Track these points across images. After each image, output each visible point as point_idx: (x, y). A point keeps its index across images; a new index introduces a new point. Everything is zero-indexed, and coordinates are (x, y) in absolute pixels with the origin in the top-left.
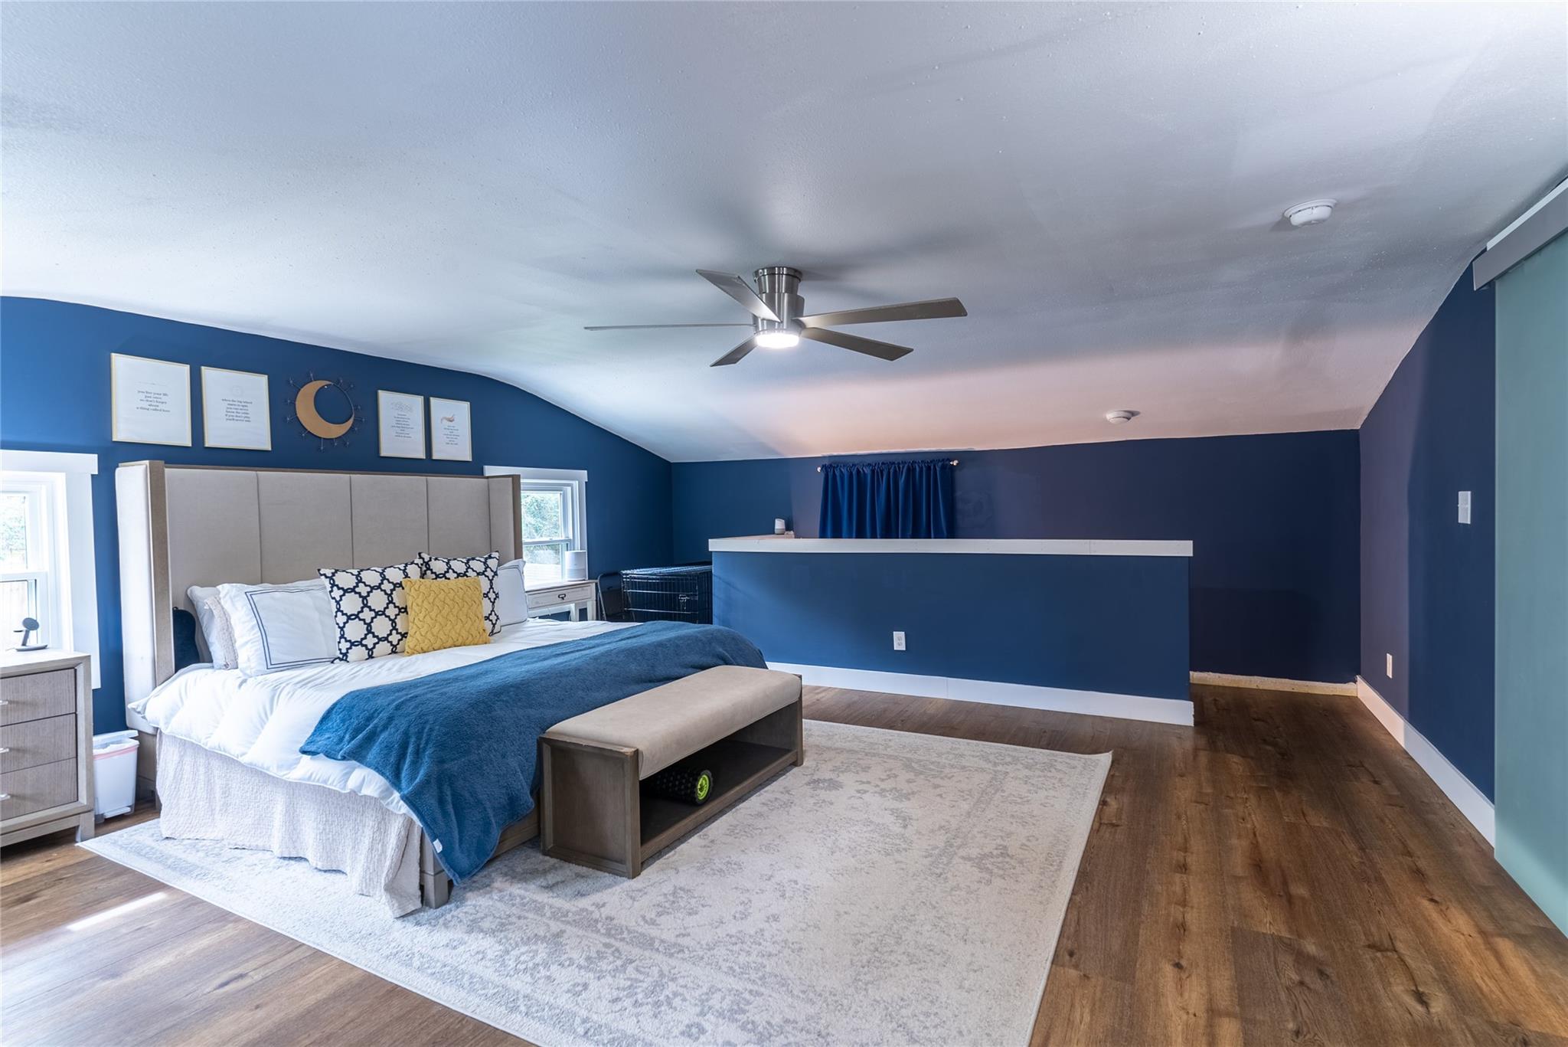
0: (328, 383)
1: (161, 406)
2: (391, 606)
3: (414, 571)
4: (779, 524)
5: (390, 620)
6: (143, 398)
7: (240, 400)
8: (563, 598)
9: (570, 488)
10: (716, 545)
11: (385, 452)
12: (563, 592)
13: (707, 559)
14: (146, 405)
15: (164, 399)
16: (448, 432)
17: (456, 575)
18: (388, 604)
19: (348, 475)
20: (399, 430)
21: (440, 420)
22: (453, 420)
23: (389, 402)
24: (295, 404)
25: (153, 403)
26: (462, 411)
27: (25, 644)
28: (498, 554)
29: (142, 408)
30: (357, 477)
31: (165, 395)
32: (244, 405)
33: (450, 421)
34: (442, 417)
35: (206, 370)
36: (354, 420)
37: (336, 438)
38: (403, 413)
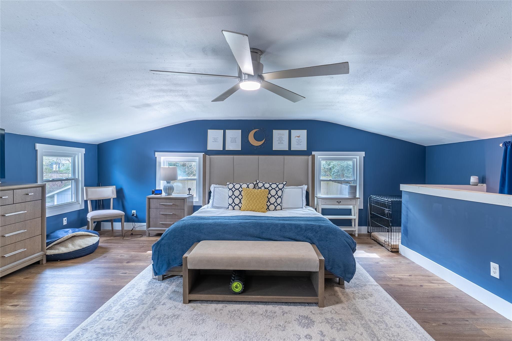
0: (258, 130)
1: (217, 141)
2: (240, 195)
3: (251, 186)
4: (473, 179)
5: (239, 199)
6: (213, 139)
7: (234, 137)
8: (339, 203)
9: (356, 159)
10: (404, 188)
11: (274, 149)
12: (340, 200)
13: (399, 194)
14: (214, 141)
15: (217, 139)
16: (297, 141)
17: (264, 188)
18: (239, 195)
19: (258, 156)
20: (279, 142)
21: (295, 137)
22: (300, 137)
23: (276, 133)
24: (248, 137)
25: (215, 140)
26: (303, 133)
27: (189, 193)
28: (286, 183)
29: (213, 142)
30: (261, 157)
31: (218, 138)
32: (235, 138)
33: (298, 137)
34: (295, 136)
35: (227, 131)
36: (265, 140)
37: (259, 146)
38: (281, 136)
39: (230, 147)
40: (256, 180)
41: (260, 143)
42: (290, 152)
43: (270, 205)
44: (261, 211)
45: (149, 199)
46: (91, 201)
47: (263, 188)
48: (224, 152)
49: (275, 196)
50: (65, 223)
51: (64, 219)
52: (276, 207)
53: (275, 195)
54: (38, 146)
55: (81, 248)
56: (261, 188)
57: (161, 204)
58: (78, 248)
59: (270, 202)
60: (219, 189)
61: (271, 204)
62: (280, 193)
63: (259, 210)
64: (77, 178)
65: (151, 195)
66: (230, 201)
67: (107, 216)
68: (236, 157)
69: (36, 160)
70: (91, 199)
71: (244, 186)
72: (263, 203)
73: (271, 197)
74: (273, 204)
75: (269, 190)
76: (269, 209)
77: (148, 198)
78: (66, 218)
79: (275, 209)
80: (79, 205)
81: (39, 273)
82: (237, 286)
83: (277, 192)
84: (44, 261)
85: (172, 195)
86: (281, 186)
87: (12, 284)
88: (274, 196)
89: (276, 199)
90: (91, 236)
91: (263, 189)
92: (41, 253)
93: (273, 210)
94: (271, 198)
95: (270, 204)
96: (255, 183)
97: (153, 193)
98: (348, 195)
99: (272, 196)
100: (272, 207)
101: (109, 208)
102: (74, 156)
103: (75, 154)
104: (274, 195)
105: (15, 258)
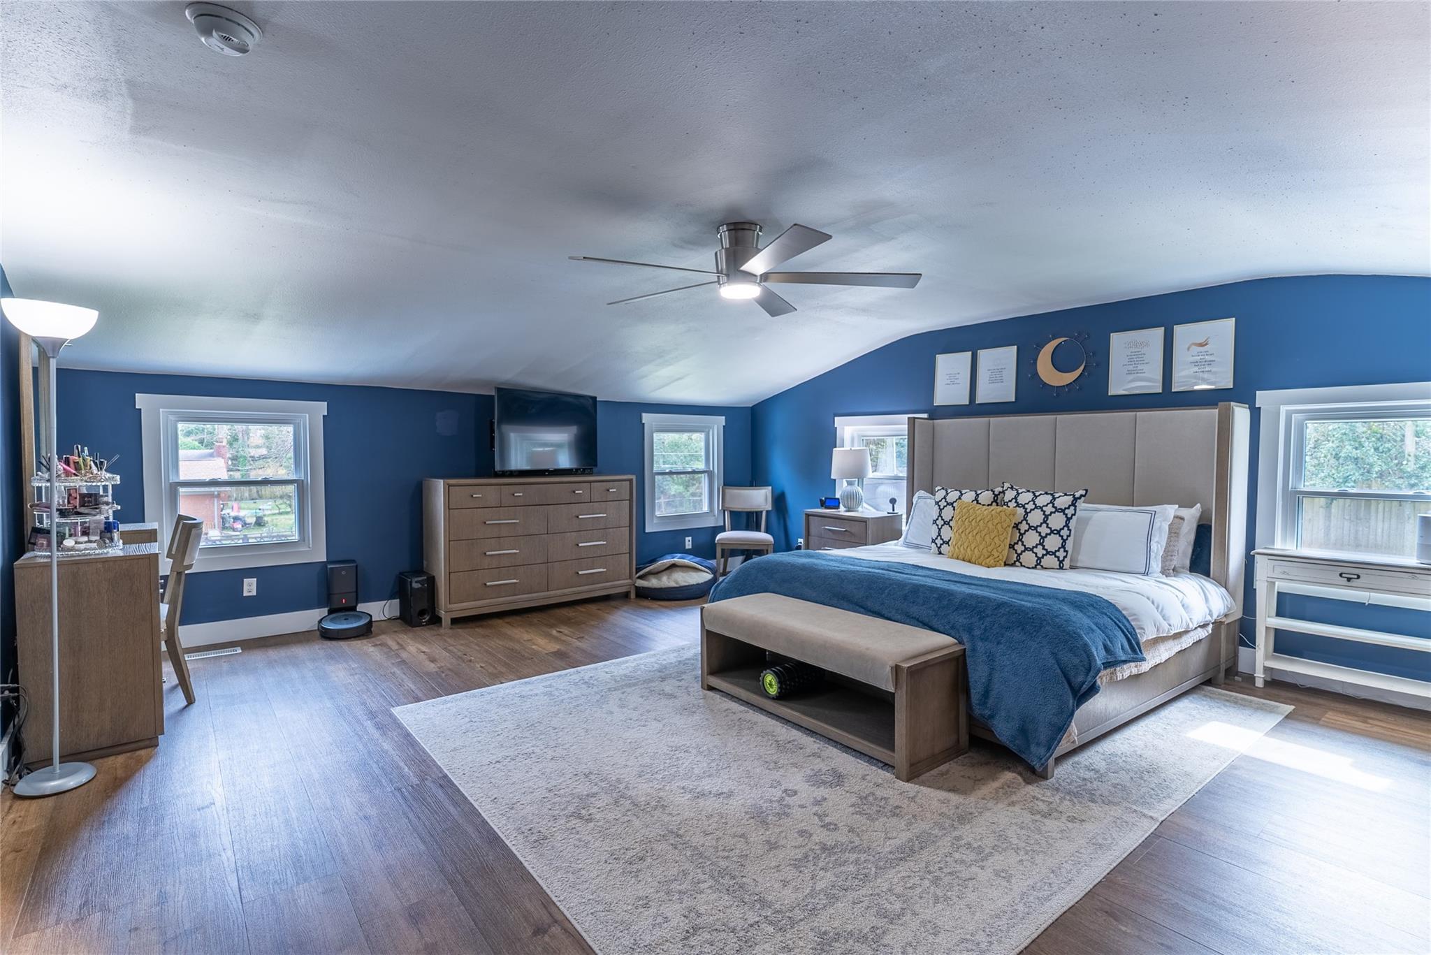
0: (1066, 338)
1: (956, 381)
3: (986, 497)
6: (948, 378)
7: (997, 368)
11: (1113, 391)
14: (949, 381)
15: (958, 376)
16: (1198, 358)
20: (1131, 368)
21: (1188, 349)
22: (1207, 344)
23: (1119, 342)
24: (1036, 363)
25: (953, 380)
26: (1222, 331)
27: (894, 510)
28: (1084, 492)
29: (948, 384)
30: (1063, 418)
31: (959, 374)
32: (1001, 371)
33: (1201, 345)
34: (1191, 343)
35: (983, 354)
36: (1085, 366)
37: (1067, 385)
38: (1138, 350)
39: (985, 394)
40: (1003, 483)
41: (1069, 378)
42: (1168, 399)
43: (1022, 552)
44: (986, 563)
45: (808, 515)
46: (731, 512)
47: (1012, 504)
48: (973, 409)
49: (1039, 529)
50: (688, 545)
51: (687, 539)
52: (1039, 559)
53: (1040, 526)
54: (646, 418)
55: (677, 586)
56: (1007, 503)
57: (827, 527)
58: (673, 584)
59: (1023, 545)
60: (925, 503)
61: (1026, 549)
62: (1057, 521)
63: (980, 561)
64: (711, 469)
65: (817, 508)
66: (934, 532)
67: (743, 541)
68: (994, 420)
69: (643, 439)
70: (732, 510)
71: (969, 496)
72: (993, 543)
73: (1028, 531)
74: (1031, 550)
75: (1025, 511)
76: (1021, 563)
77: (806, 514)
78: (690, 538)
79: (1038, 565)
80: (713, 518)
81: (616, 608)
82: (770, 681)
83: (1046, 517)
84: (633, 595)
85: (857, 511)
86: (1063, 501)
87: (582, 612)
88: (1036, 528)
89: (1043, 538)
90: (701, 570)
91: (1011, 507)
92: (629, 581)
93: (1033, 568)
94: (1027, 533)
95: (1023, 548)
96: (998, 490)
97: (823, 504)
98: (1418, 558)
99: (1030, 527)
100: (1029, 558)
101: (758, 529)
102: (707, 430)
103: (709, 428)
104: (1035, 526)
105: (592, 579)
